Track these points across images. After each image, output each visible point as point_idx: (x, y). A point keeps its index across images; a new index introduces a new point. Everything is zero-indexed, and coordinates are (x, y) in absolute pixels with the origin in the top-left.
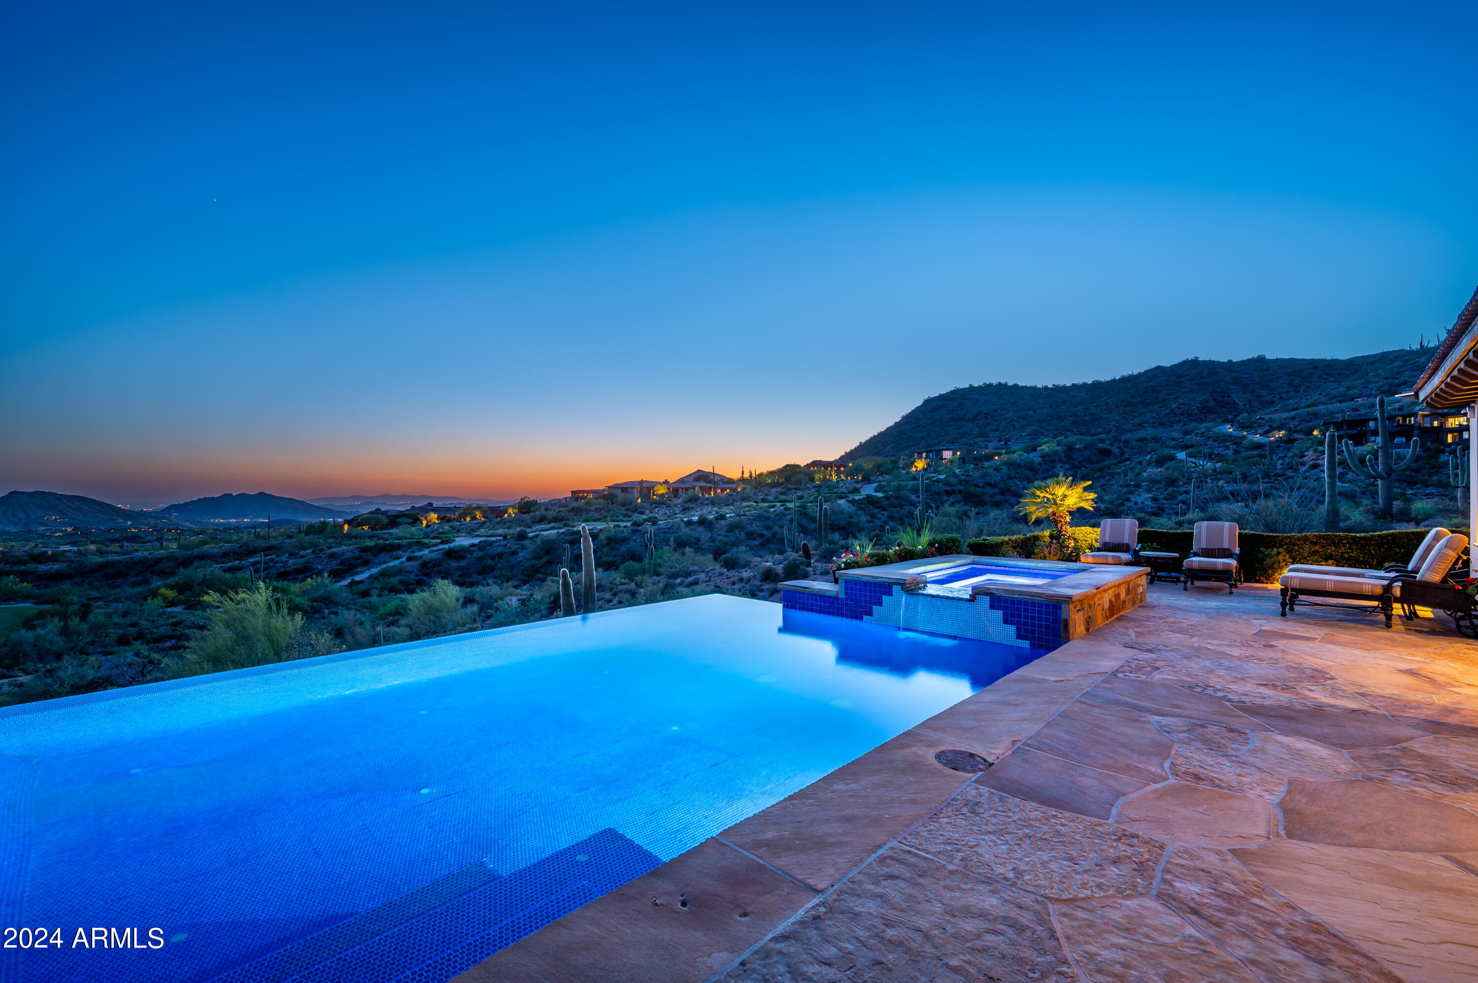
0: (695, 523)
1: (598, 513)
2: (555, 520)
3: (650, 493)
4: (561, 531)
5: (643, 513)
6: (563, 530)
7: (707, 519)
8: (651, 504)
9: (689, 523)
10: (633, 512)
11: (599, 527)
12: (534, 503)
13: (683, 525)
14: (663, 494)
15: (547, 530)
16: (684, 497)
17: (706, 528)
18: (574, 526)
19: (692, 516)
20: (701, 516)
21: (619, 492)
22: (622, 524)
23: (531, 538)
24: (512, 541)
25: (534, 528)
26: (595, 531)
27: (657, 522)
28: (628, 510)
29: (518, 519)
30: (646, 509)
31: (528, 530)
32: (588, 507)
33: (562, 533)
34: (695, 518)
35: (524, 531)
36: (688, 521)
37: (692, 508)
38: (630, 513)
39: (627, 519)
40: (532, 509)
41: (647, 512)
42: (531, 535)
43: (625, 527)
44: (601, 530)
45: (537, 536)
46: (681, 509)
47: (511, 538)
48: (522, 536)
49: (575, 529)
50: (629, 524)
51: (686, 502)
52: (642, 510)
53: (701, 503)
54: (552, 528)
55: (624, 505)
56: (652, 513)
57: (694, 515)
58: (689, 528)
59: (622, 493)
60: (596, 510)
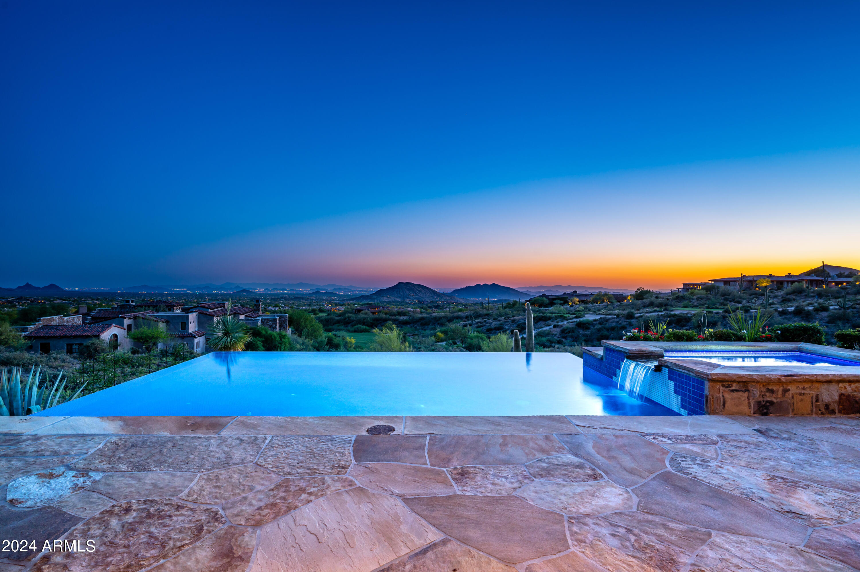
0: (790, 313)
1: (699, 302)
2: (660, 305)
3: (753, 286)
4: (660, 314)
5: (740, 302)
6: (663, 313)
7: (804, 310)
8: (751, 295)
9: (783, 313)
10: (730, 301)
11: (693, 312)
12: (648, 292)
13: (776, 314)
14: (766, 287)
15: (651, 312)
16: (788, 288)
17: (802, 317)
18: (672, 311)
19: (789, 307)
20: (797, 307)
21: (722, 285)
22: (715, 311)
23: (637, 318)
24: (623, 319)
25: (641, 311)
26: (689, 315)
27: (749, 310)
28: (726, 300)
29: (633, 304)
30: (744, 299)
31: (636, 312)
32: (691, 296)
33: (661, 315)
34: (791, 309)
35: (632, 313)
36: (783, 310)
37: (794, 300)
38: (725, 302)
39: (722, 307)
40: (644, 296)
41: (744, 301)
42: (637, 315)
43: (717, 313)
44: (694, 315)
45: (641, 316)
46: (781, 299)
47: (622, 317)
48: (630, 316)
49: (672, 313)
50: (721, 311)
51: (788, 294)
52: (740, 300)
53: (806, 295)
54: (655, 311)
55: (723, 295)
56: (749, 302)
57: (792, 306)
58: (783, 317)
59: (724, 285)
60: (698, 299)
